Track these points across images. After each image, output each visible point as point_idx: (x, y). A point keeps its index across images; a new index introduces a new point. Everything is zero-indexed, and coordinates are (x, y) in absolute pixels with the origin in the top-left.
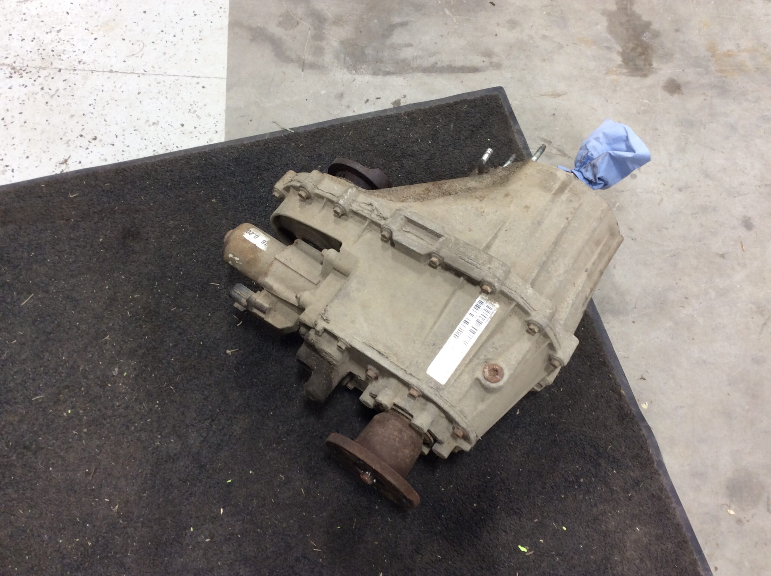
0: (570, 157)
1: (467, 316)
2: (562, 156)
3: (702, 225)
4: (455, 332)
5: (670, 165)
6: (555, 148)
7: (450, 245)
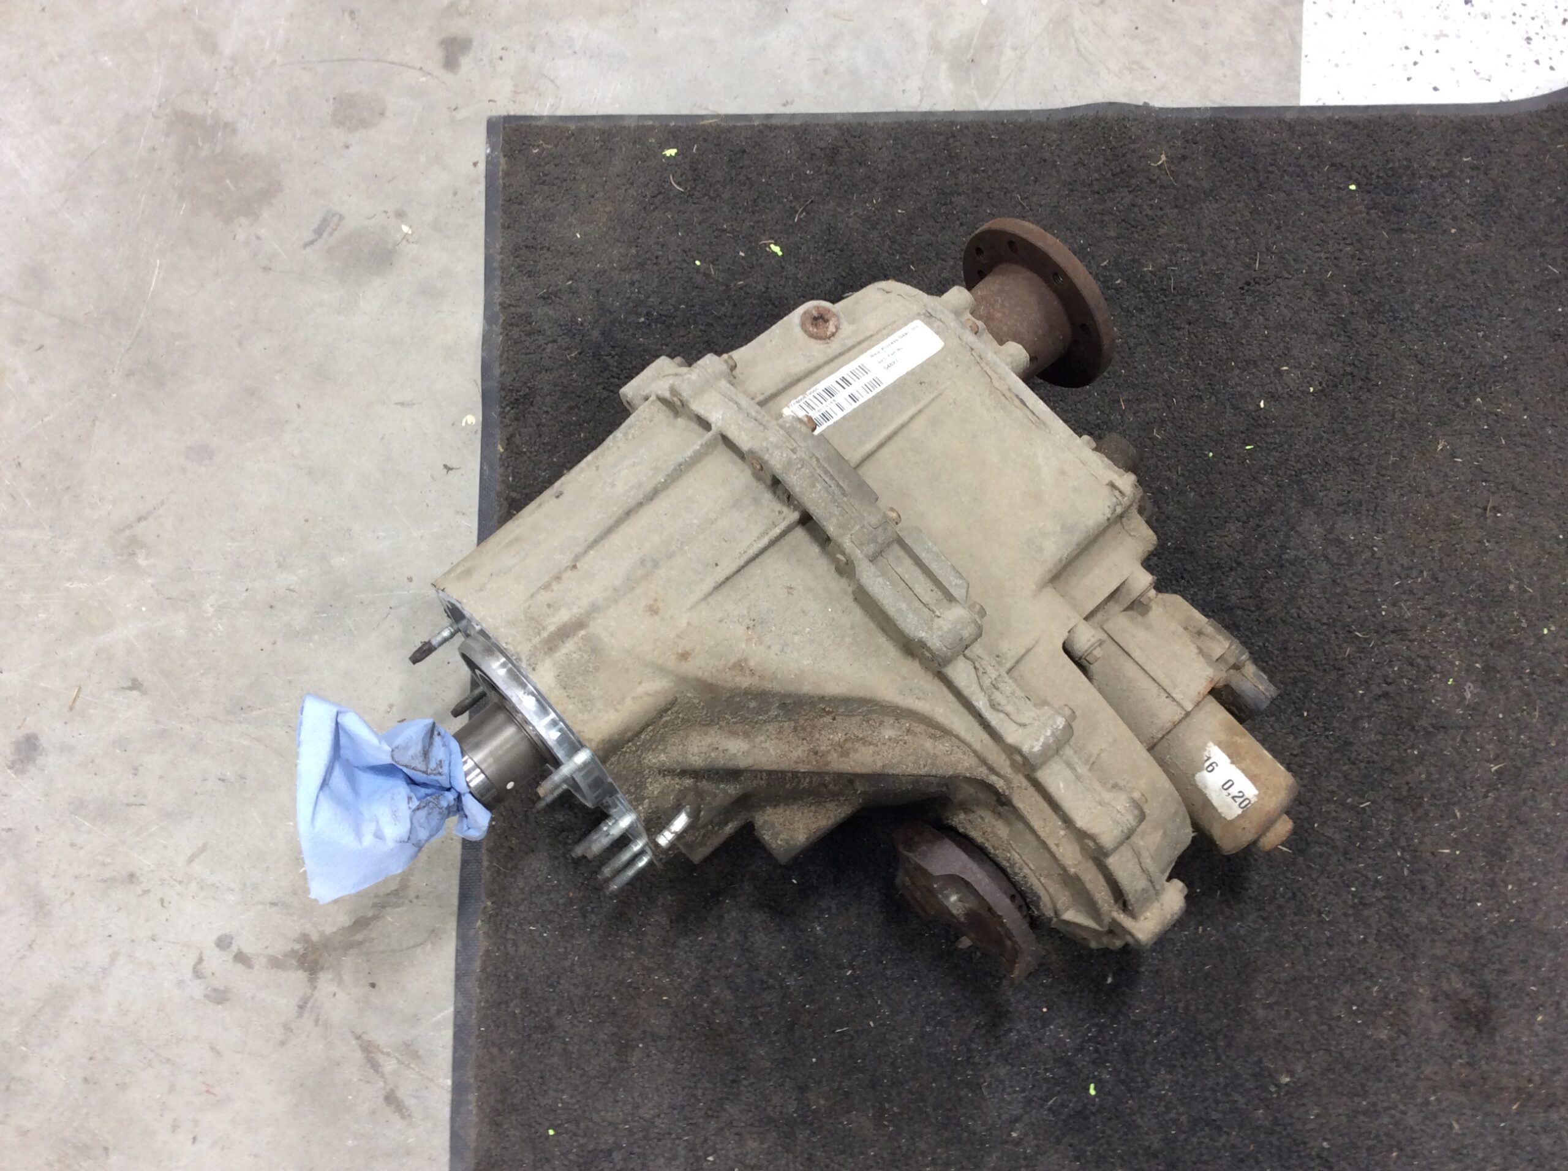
0: (358, 1038)
1: (850, 407)
2: (377, 1047)
3: (136, 771)
4: (879, 389)
5: (114, 957)
6: (382, 1076)
7: (857, 527)
